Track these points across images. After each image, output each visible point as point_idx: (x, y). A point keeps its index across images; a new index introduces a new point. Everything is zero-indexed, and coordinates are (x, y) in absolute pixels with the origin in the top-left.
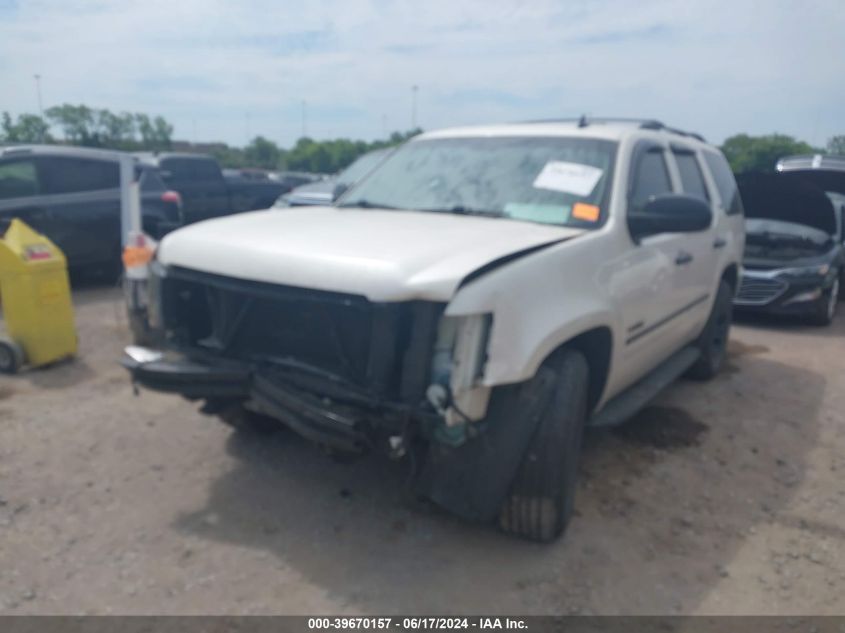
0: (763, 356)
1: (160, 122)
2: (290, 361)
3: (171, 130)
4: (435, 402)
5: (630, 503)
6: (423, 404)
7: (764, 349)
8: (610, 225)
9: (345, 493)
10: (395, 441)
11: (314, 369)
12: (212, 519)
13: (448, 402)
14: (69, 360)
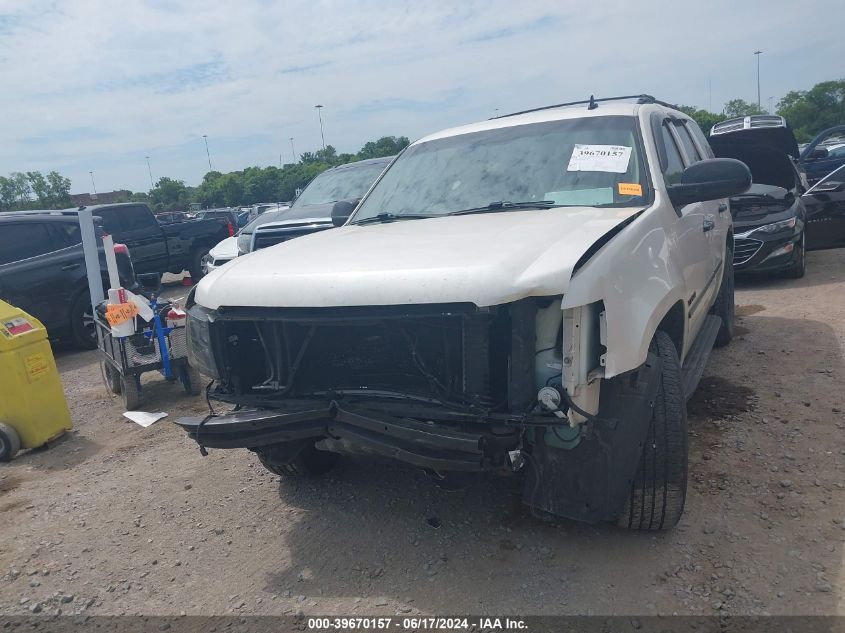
0: (761, 314)
1: (55, 177)
2: (364, 391)
3: (68, 183)
4: (552, 406)
5: (722, 477)
6: (537, 410)
7: (761, 308)
8: (659, 200)
9: (434, 522)
10: (513, 455)
11: (395, 395)
12: (306, 574)
13: (565, 403)
14: (64, 436)
